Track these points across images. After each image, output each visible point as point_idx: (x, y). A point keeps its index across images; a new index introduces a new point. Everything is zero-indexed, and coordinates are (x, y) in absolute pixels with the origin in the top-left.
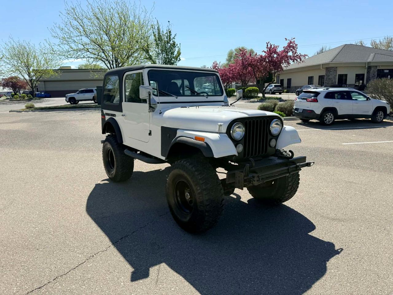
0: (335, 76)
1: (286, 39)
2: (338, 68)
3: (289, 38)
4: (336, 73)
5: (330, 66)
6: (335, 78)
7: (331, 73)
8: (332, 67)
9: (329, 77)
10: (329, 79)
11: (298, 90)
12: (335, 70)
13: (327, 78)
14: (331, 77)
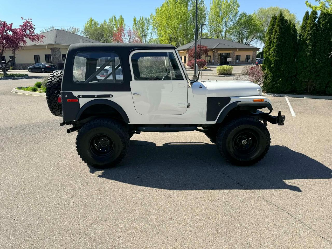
0: (59, 55)
1: (22, 18)
2: (61, 49)
3: (26, 18)
4: (60, 53)
5: (55, 47)
6: (60, 57)
7: (56, 53)
8: (56, 48)
9: (56, 56)
10: (56, 58)
11: (30, 67)
12: (59, 51)
13: (53, 57)
14: (57, 56)
